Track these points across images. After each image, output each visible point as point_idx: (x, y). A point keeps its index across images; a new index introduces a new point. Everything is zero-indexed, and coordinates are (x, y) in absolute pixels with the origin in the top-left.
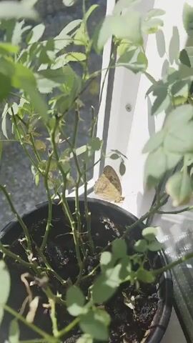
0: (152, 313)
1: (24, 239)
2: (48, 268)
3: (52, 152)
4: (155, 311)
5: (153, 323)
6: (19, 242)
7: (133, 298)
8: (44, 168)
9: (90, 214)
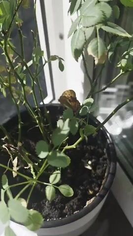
0: (105, 168)
1: (5, 138)
2: (27, 154)
3: (10, 68)
4: (106, 166)
5: (106, 174)
6: (2, 140)
7: (90, 162)
8: (6, 82)
9: (48, 112)
